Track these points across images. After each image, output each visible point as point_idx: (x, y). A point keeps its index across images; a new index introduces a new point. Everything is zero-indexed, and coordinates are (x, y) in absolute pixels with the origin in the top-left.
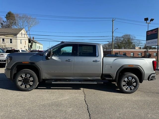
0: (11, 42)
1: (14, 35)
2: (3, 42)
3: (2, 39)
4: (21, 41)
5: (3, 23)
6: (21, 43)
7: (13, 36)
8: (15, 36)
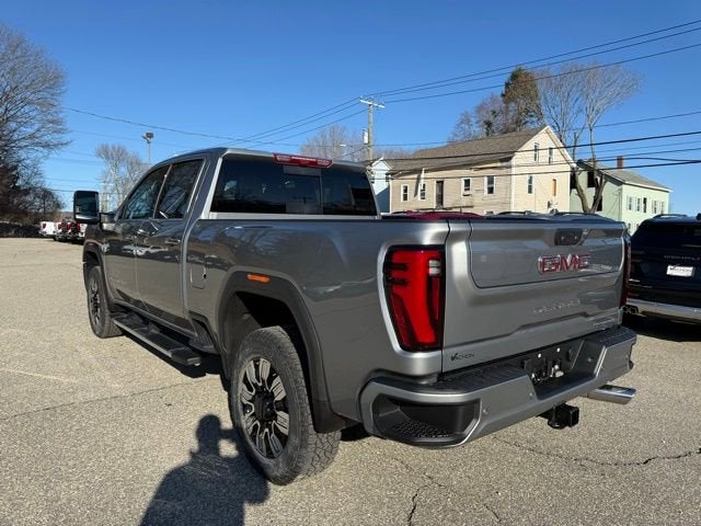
0: (491, 190)
1: (502, 161)
2: (468, 193)
3: (463, 182)
4: (530, 181)
5: (491, 119)
6: (530, 191)
7: (499, 164)
8: (505, 164)
